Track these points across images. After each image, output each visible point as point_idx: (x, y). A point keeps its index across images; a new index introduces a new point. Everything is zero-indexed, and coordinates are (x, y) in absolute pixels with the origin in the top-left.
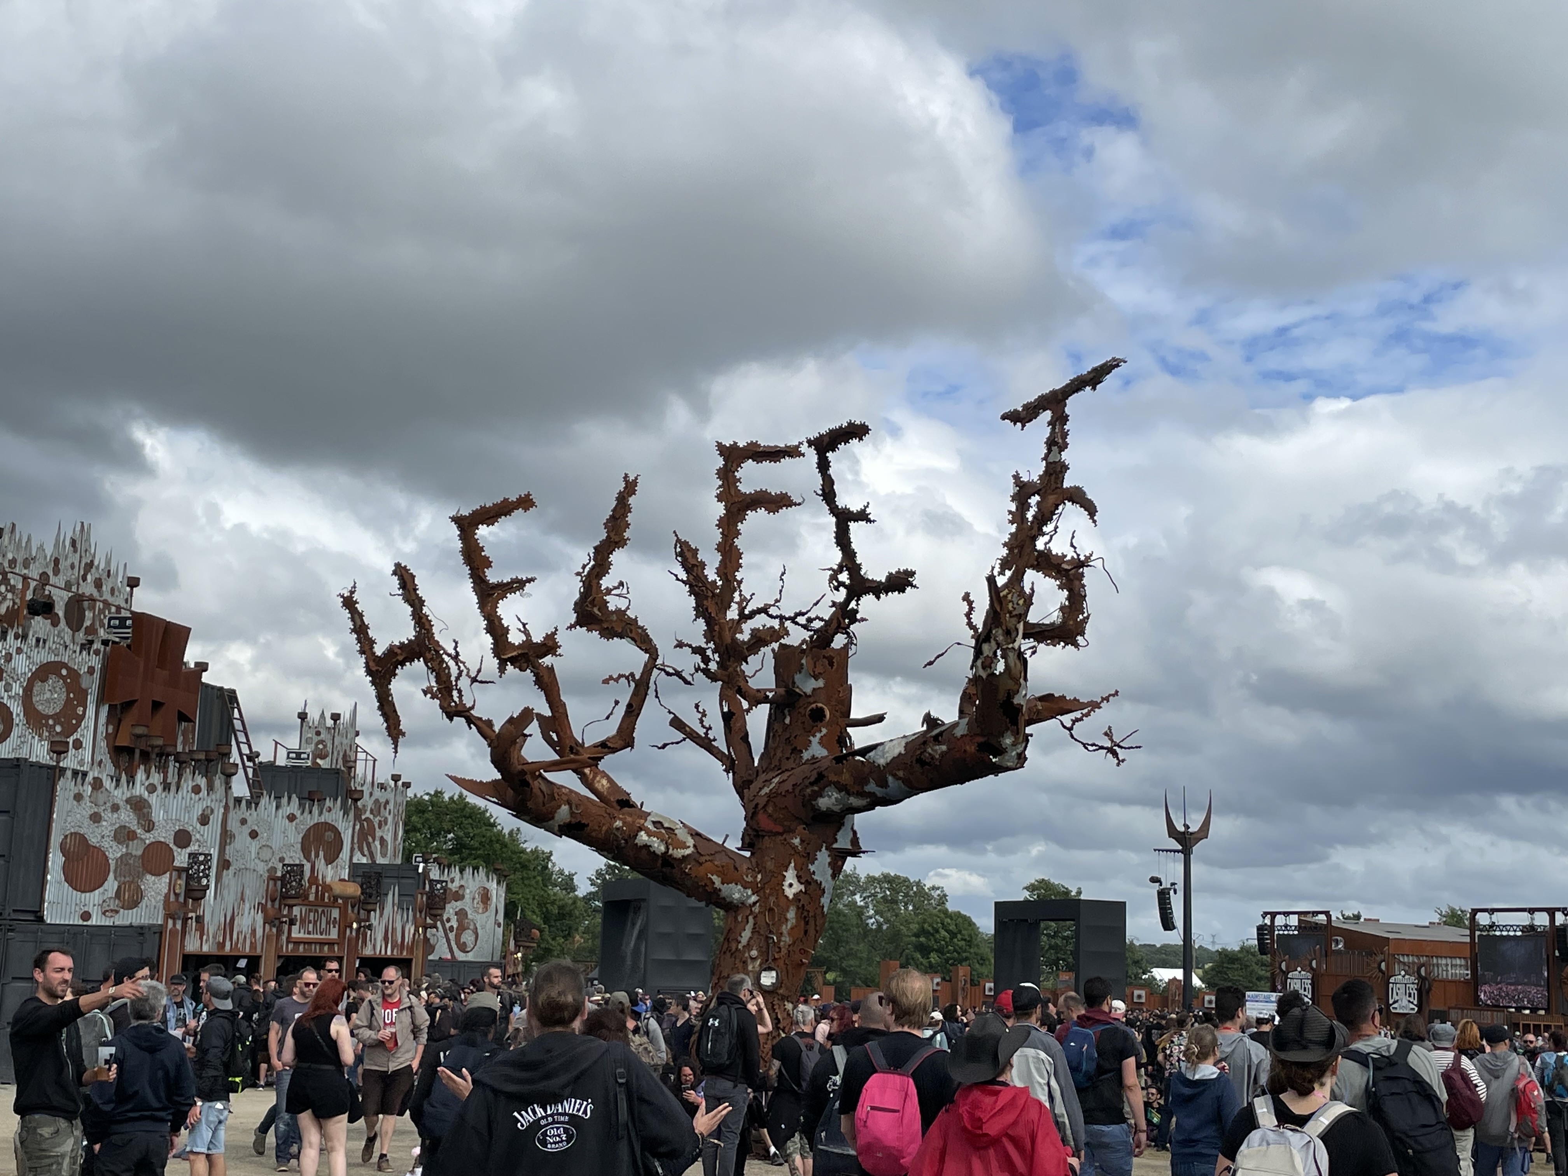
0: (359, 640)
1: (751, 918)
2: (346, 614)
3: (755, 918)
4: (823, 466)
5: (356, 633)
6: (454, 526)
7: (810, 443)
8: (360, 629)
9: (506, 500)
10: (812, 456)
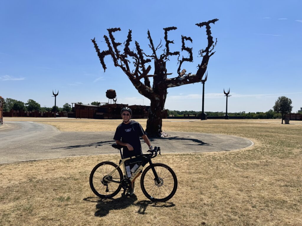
2: (93, 44)
3: (160, 102)
4: (166, 33)
5: (95, 47)
6: (108, 31)
9: (116, 28)
10: (164, 31)
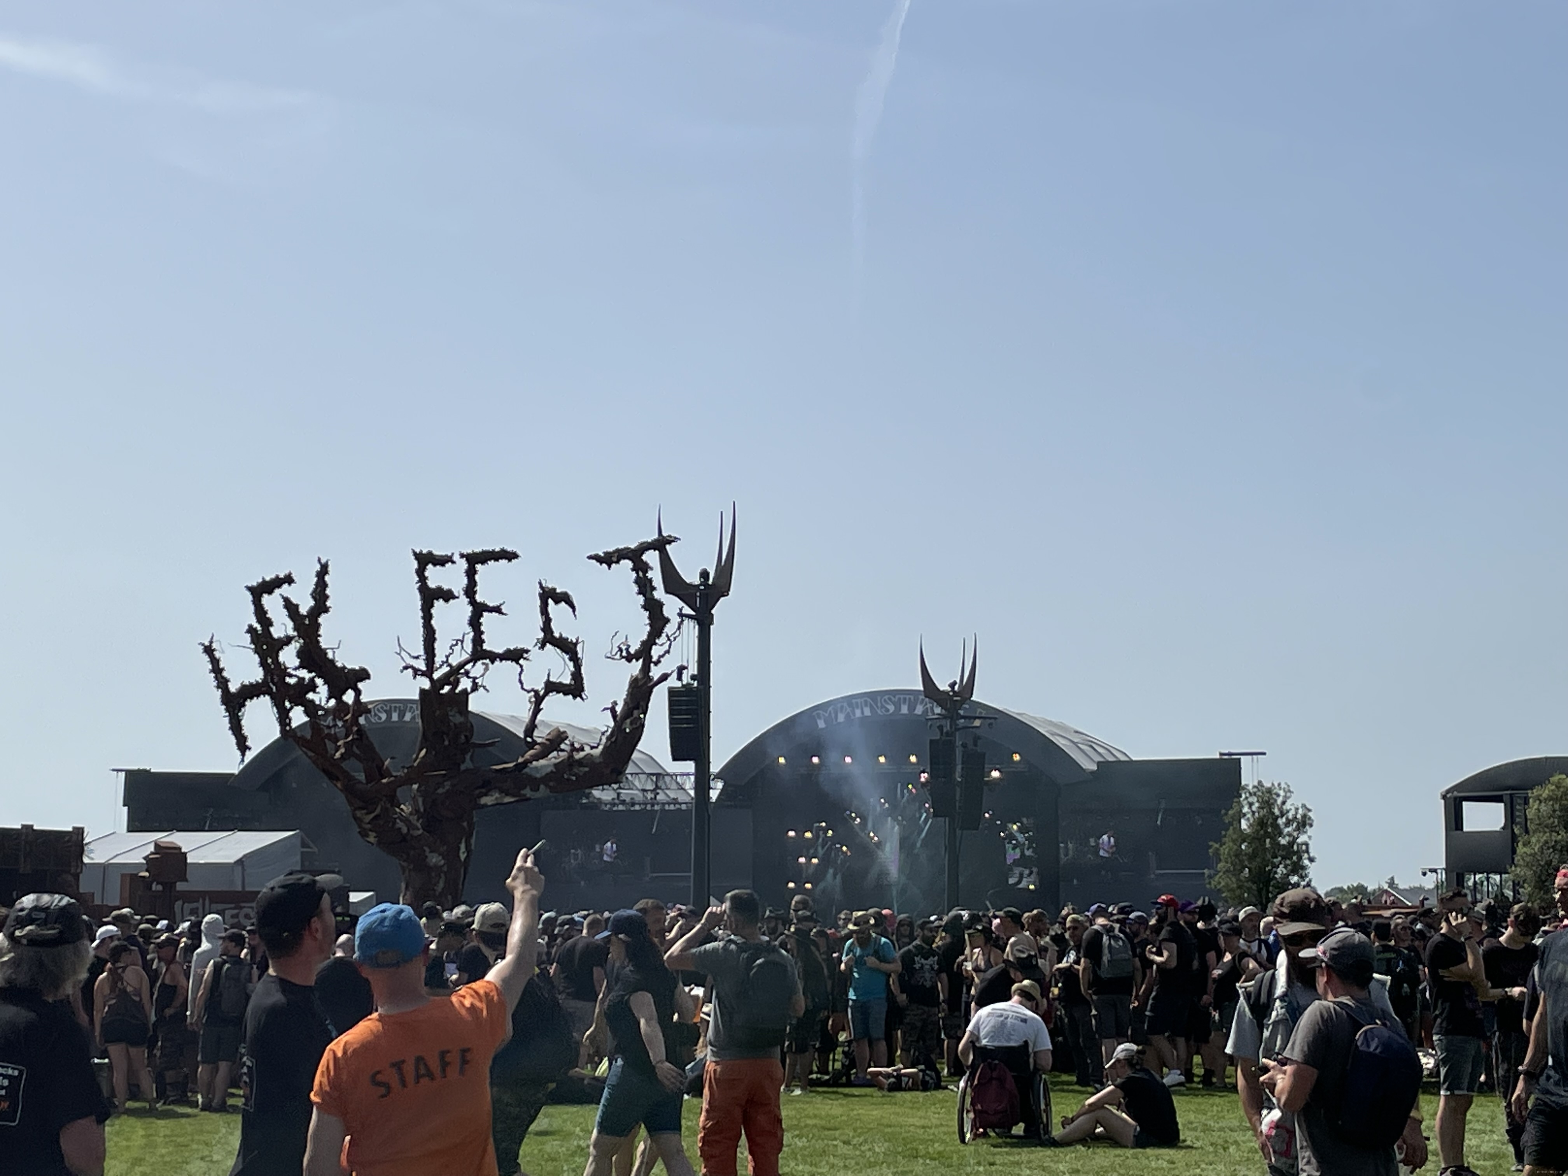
0: (216, 678)
1: (442, 875)
2: (206, 658)
3: (445, 875)
4: (471, 573)
5: (214, 673)
6: (248, 594)
7: (462, 556)
8: (217, 670)
9: (277, 577)
10: (463, 565)
